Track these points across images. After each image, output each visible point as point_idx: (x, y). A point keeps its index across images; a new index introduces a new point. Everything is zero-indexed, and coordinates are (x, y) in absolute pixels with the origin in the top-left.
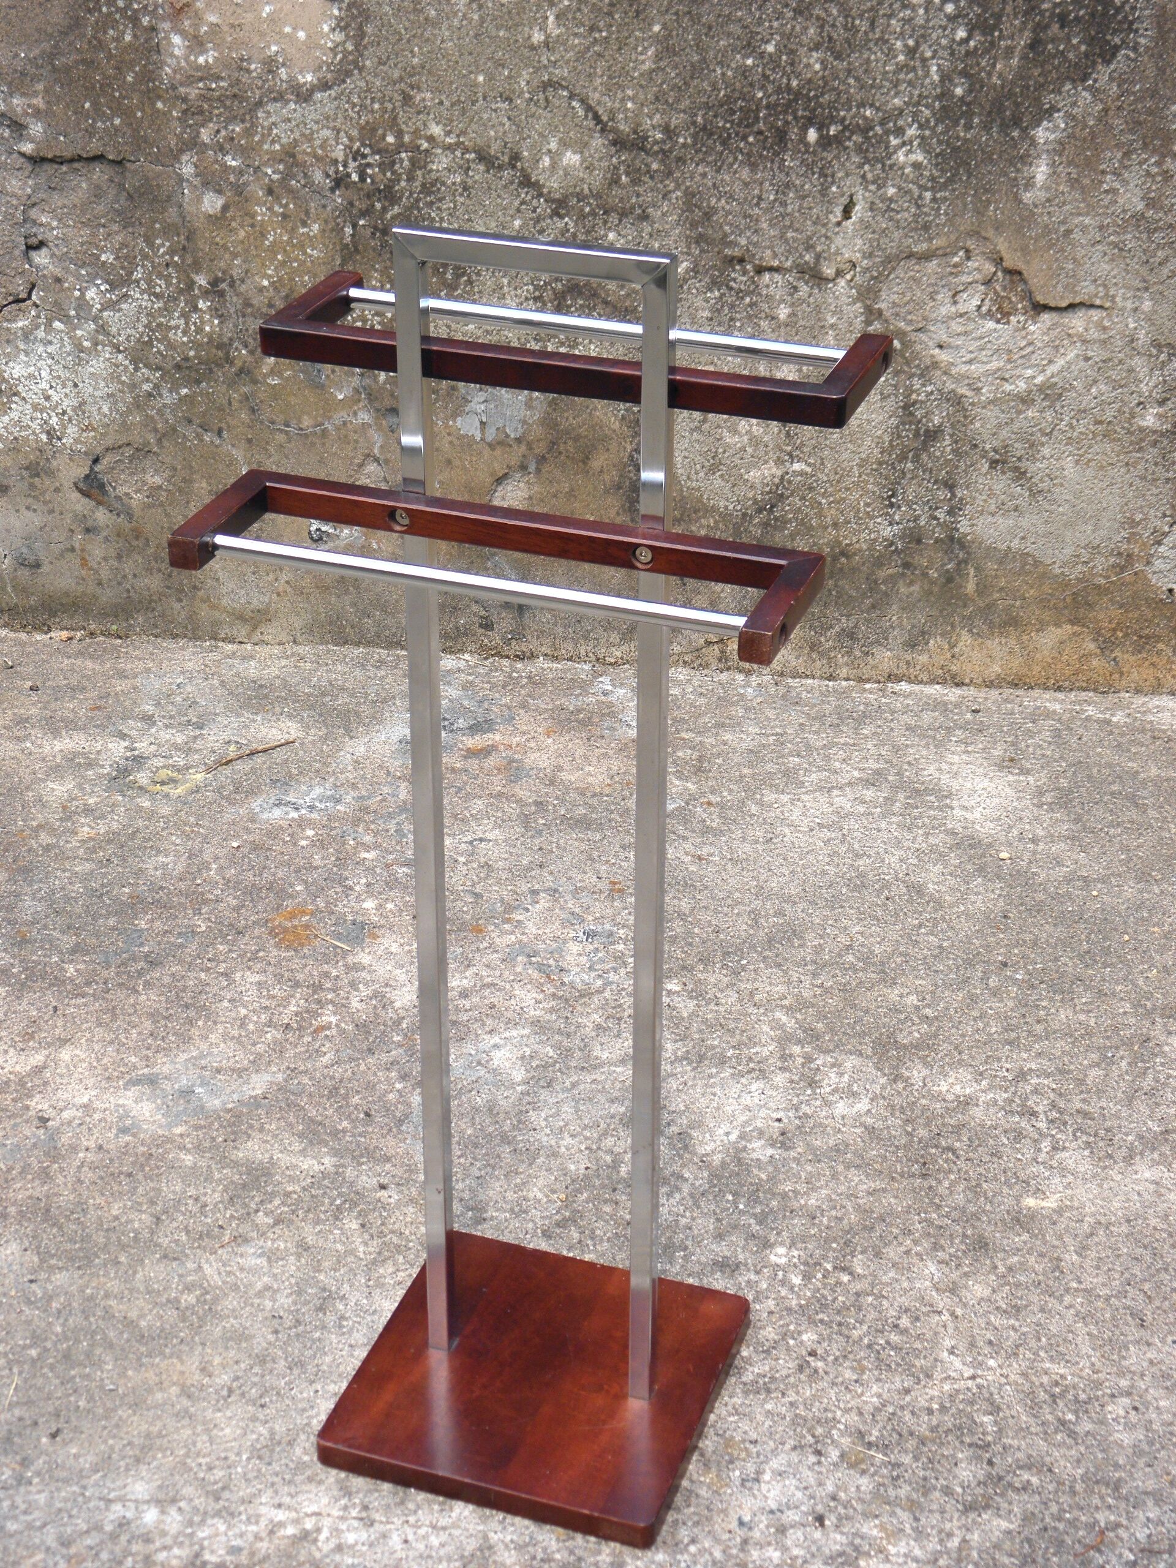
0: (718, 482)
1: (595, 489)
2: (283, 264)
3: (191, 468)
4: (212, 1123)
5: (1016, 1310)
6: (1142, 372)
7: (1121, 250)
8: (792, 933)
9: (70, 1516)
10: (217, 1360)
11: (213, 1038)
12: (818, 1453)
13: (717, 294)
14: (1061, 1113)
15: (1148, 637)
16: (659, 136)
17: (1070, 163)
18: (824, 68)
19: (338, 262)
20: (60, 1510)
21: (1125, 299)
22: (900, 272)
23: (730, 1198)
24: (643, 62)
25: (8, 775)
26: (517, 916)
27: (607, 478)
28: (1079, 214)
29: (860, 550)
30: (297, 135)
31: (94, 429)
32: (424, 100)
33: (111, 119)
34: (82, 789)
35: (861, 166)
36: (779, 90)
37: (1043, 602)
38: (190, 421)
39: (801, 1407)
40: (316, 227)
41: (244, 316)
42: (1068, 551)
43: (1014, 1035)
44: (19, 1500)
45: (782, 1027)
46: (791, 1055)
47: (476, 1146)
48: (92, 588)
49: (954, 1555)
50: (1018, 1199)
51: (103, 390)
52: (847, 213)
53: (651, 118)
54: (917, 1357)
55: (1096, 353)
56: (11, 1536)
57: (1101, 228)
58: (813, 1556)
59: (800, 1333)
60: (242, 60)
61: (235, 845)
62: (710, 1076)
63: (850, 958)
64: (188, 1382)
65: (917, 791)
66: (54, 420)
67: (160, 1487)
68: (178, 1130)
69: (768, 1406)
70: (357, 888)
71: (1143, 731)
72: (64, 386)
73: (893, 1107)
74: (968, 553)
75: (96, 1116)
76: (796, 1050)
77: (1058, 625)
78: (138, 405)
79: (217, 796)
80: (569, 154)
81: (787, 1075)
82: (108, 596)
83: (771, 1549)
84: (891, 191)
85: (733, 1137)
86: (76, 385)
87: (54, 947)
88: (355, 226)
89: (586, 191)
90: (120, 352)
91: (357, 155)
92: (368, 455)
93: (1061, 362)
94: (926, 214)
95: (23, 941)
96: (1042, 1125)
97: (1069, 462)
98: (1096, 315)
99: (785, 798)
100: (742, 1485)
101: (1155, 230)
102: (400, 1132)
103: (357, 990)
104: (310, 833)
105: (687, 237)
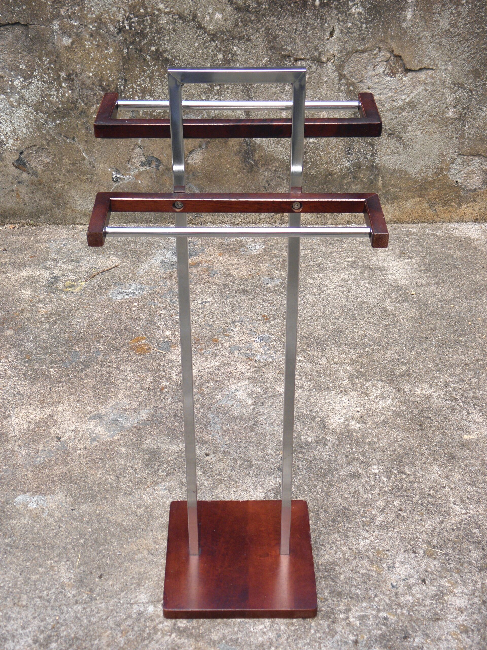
0: (280, 148)
1: (230, 154)
2: (98, 66)
3: (62, 154)
4: (129, 433)
5: (474, 483)
6: (448, 95)
7: (440, 45)
8: (340, 332)
9: (117, 613)
11: (120, 396)
12: (415, 552)
14: (466, 398)
15: (448, 200)
16: (255, 5)
17: (421, 10)
19: (121, 64)
20: (112, 610)
21: (441, 65)
22: (353, 58)
23: (348, 446)
25: (3, 288)
26: (230, 333)
27: (235, 149)
28: (424, 31)
29: (336, 172)
30: (102, 10)
31: (20, 140)
33: (21, 6)
34: (36, 292)
35: (337, 15)
37: (408, 189)
38: (61, 134)
39: (402, 533)
40: (111, 50)
41: (82, 89)
42: (418, 168)
43: (439, 367)
44: (93, 608)
45: (348, 372)
46: (355, 384)
47: (240, 433)
48: (22, 206)
49: (481, 590)
50: (461, 436)
51: (23, 123)
52: (331, 35)
54: (442, 507)
55: (429, 88)
56: (94, 624)
57: (433, 36)
58: (425, 597)
59: (393, 502)
61: (106, 312)
62: (326, 395)
63: (366, 340)
64: (150, 548)
65: (371, 269)
66: (3, 137)
67: (151, 596)
68: (116, 438)
69: (390, 534)
70: (161, 326)
71: (450, 238)
72: (6, 122)
73: (401, 402)
74: (379, 171)
75: (80, 434)
76: (357, 381)
77: (413, 198)
78: (38, 129)
79: (93, 291)
80: (217, 14)
81: (356, 392)
82: (29, 209)
83: (408, 596)
84: (349, 25)
85: (342, 420)
86: (11, 122)
87: (43, 362)
88: (128, 49)
89: (225, 30)
90: (29, 107)
91: (128, 18)
92: (136, 145)
93: (416, 92)
94: (363, 34)
95: (29, 360)
96: (461, 404)
97: (419, 133)
98: (430, 72)
99: (321, 275)
100: (389, 569)
101: (454, 36)
102: (208, 430)
103: (173, 370)
104: (136, 304)
105: (267, 48)
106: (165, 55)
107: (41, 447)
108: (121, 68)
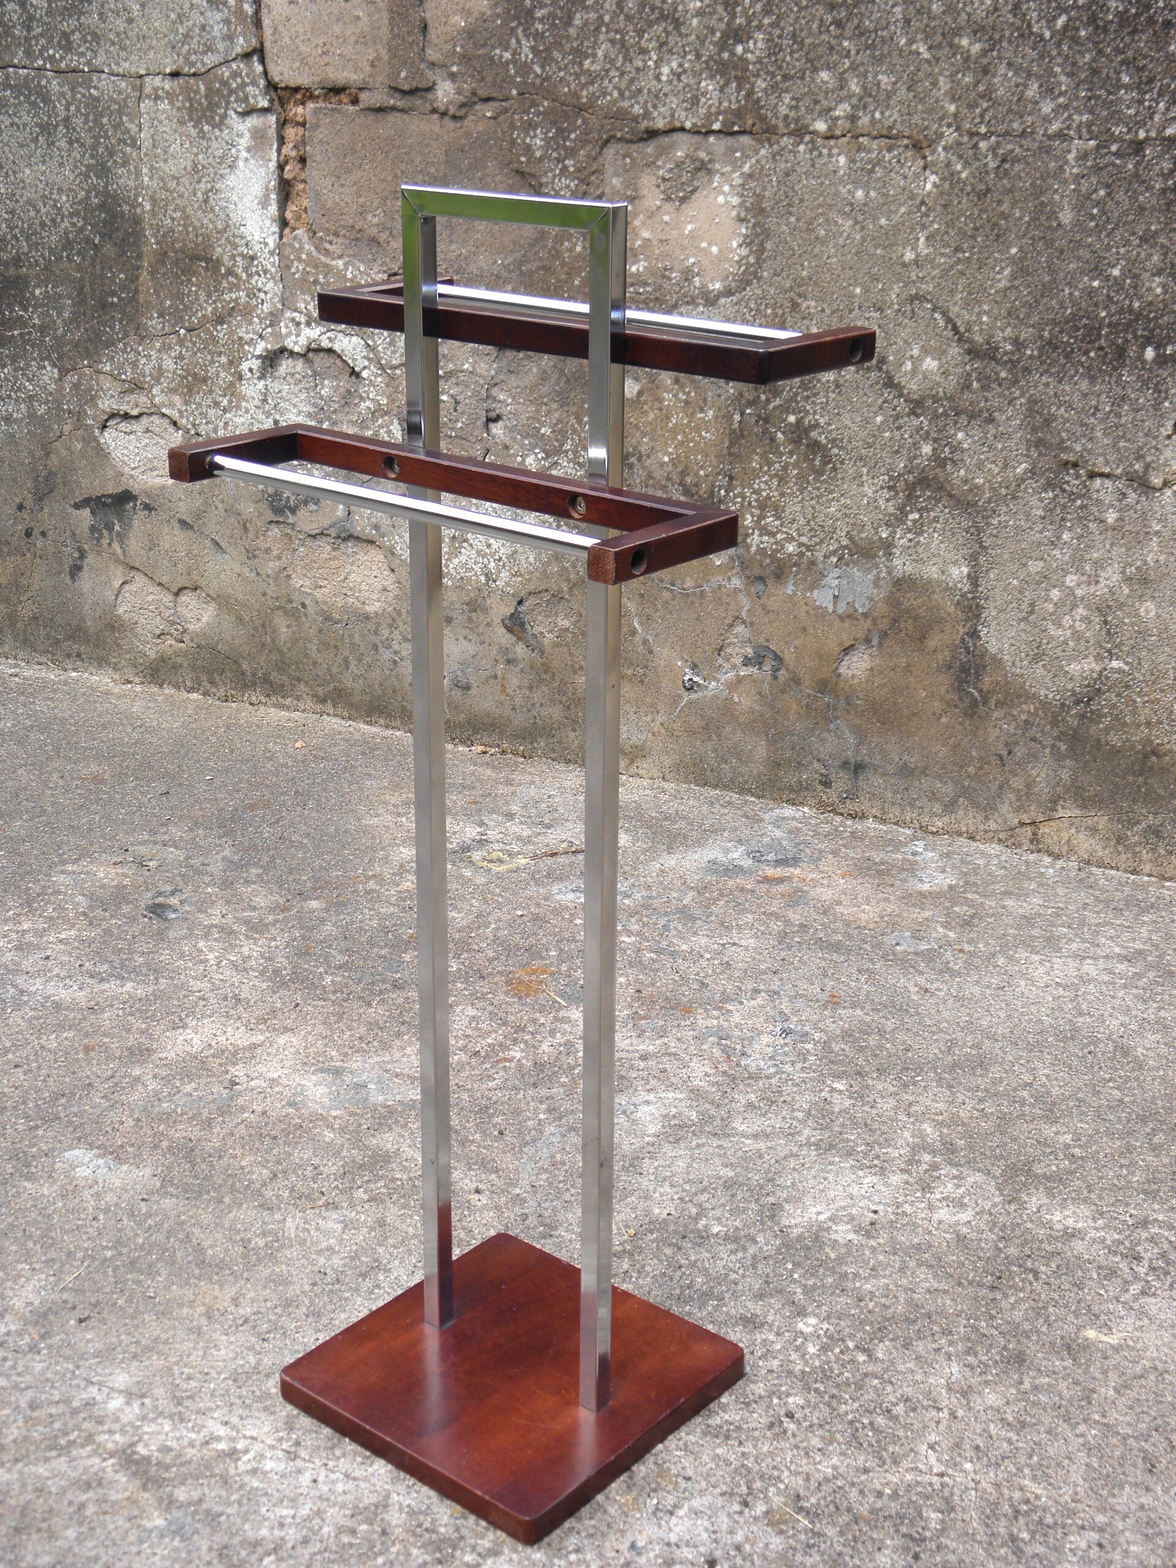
0: (1040, 671)
1: (929, 666)
2: (682, 443)
4: (366, 1113)
5: (1021, 1426)
8: (979, 1064)
9: (53, 1387)
10: (251, 1294)
12: (745, 1504)
13: (1051, 494)
14: (1168, 1264)
16: (1009, 347)
18: (1165, 292)
19: (727, 444)
20: (48, 1380)
23: (790, 1266)
24: (999, 281)
26: (729, 1006)
27: (940, 657)
31: (521, 575)
32: (808, 307)
36: (1121, 311)
39: (752, 1459)
40: (711, 413)
44: (21, 1364)
45: (923, 1137)
46: (919, 1161)
48: (507, 712)
50: (1080, 1328)
53: (1003, 331)
54: (894, 1443)
59: (788, 1395)
60: (665, 269)
61: (521, 914)
62: (830, 1163)
63: (1024, 1094)
64: (216, 1306)
66: (492, 565)
67: (138, 1382)
68: (334, 1113)
69: (719, 1451)
73: (995, 1224)
75: (277, 1089)
76: (927, 1158)
78: (557, 558)
79: (529, 877)
80: (928, 360)
81: (905, 1177)
82: (519, 720)
85: (822, 1218)
87: (326, 962)
88: (742, 414)
89: (941, 394)
92: (737, 617)
95: (305, 953)
96: (1142, 1270)
100: (654, 1514)
102: (521, 1152)
105: (1028, 441)
106: (814, 434)
107: (188, 1088)
108: (725, 451)
